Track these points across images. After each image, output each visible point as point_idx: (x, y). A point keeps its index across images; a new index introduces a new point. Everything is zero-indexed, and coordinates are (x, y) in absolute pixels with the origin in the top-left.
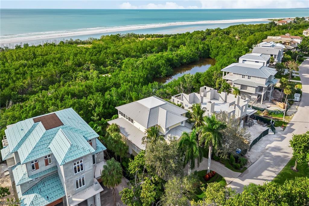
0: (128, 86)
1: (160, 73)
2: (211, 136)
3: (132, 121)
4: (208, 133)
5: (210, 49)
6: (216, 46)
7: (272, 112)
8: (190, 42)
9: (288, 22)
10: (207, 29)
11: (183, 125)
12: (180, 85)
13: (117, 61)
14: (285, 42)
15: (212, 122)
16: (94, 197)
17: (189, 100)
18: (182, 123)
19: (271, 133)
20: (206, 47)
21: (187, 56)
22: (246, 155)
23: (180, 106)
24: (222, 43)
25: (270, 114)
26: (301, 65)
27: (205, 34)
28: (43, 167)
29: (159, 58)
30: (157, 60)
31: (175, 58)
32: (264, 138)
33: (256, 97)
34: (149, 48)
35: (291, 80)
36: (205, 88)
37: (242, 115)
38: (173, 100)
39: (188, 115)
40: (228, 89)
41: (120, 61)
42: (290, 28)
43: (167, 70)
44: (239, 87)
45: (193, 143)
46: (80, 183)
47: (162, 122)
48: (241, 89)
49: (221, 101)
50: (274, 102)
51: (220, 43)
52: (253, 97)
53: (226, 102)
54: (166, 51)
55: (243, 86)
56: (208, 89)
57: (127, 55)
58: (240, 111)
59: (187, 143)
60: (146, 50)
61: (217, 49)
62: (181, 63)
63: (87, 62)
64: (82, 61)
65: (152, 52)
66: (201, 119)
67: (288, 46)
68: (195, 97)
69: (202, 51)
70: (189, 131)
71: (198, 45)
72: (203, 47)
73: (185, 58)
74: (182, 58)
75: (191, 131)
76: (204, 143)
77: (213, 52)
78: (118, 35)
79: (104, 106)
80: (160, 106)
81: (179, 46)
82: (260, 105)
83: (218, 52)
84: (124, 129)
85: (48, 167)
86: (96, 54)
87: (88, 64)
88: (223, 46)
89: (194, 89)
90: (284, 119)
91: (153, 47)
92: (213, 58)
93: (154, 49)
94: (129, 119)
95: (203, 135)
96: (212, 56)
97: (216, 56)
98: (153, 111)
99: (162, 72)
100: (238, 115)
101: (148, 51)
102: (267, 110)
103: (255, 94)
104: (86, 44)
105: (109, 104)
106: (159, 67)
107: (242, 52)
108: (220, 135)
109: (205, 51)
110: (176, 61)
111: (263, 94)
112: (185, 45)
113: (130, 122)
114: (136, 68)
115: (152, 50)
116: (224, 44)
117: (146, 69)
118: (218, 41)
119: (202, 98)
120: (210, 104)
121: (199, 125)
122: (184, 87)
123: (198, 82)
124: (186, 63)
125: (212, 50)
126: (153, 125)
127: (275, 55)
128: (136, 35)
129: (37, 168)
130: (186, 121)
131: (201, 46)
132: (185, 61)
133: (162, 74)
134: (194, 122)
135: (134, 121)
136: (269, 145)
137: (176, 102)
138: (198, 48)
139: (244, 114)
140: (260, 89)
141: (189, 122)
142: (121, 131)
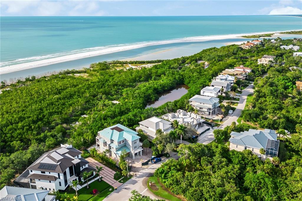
0: (137, 111)
1: (151, 99)
2: (181, 131)
3: (148, 128)
4: (180, 130)
5: (184, 78)
6: (188, 77)
7: (215, 120)
8: (169, 73)
9: (255, 44)
10: (183, 57)
11: (170, 128)
12: (165, 108)
13: (118, 91)
14: (237, 74)
15: (181, 127)
16: (139, 152)
17: (172, 116)
18: (170, 127)
19: (211, 129)
20: (181, 77)
21: (168, 85)
22: (198, 138)
23: (167, 120)
24: (193, 73)
25: (214, 121)
26: (245, 89)
27: (180, 61)
28: (122, 143)
29: (148, 89)
30: (147, 89)
31: (159, 87)
32: (207, 132)
33: (208, 113)
34: (138, 78)
35: (233, 101)
36: (180, 110)
37: (198, 122)
38: (164, 117)
39: (172, 124)
40: (192, 110)
41: (120, 91)
42: (253, 51)
43: (155, 97)
44: (198, 108)
45: (175, 134)
46: (135, 147)
47: (161, 127)
48: (200, 109)
49: (188, 116)
50: (218, 115)
51: (191, 73)
52: (206, 113)
53: (190, 116)
54: (151, 80)
55: (201, 108)
56: (181, 111)
57: (124, 86)
58: (196, 121)
59: (172, 134)
60: (136, 79)
61: (190, 79)
62: (164, 90)
63: (99, 94)
64: (96, 93)
65: (140, 81)
66: (178, 126)
67: (239, 76)
68: (174, 115)
69: (178, 80)
70: (173, 130)
71: (175, 76)
72: (179, 77)
73: (166, 87)
74: (164, 87)
75: (174, 130)
76: (179, 134)
77: (186, 81)
78: (105, 62)
79: (128, 121)
80: (160, 121)
81: (161, 76)
82: (210, 117)
83: (190, 81)
84: (144, 131)
85: (123, 143)
86: (102, 87)
87: (100, 95)
88: (193, 76)
89: (174, 110)
90: (219, 123)
91: (140, 77)
92: (186, 84)
93: (142, 79)
94: (146, 127)
95: (178, 131)
96: (186, 83)
97: (188, 84)
98: (157, 124)
99: (152, 98)
100: (195, 123)
101: (137, 81)
102: (212, 119)
103: (207, 112)
104: (81, 73)
105: (130, 121)
106: (149, 95)
107: (206, 81)
108: (185, 131)
109: (180, 80)
110: (160, 89)
111: (211, 111)
112: (165, 75)
113: (147, 128)
114: (135, 97)
115: (140, 80)
116: (195, 74)
117: (142, 97)
118: (190, 71)
119: (178, 115)
120: (182, 119)
121: (176, 128)
122: (168, 109)
123: (176, 106)
124: (167, 90)
125: (185, 79)
126: (158, 129)
127: (225, 87)
128: (121, 61)
129: (120, 143)
130: (171, 127)
131: (177, 77)
132: (166, 89)
133: (152, 99)
134: (175, 127)
135: (149, 128)
136: (208, 134)
137: (165, 118)
138: (175, 78)
139: (199, 122)
140: (210, 109)
141: (172, 127)
142: (143, 131)
